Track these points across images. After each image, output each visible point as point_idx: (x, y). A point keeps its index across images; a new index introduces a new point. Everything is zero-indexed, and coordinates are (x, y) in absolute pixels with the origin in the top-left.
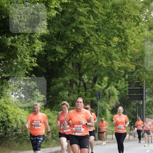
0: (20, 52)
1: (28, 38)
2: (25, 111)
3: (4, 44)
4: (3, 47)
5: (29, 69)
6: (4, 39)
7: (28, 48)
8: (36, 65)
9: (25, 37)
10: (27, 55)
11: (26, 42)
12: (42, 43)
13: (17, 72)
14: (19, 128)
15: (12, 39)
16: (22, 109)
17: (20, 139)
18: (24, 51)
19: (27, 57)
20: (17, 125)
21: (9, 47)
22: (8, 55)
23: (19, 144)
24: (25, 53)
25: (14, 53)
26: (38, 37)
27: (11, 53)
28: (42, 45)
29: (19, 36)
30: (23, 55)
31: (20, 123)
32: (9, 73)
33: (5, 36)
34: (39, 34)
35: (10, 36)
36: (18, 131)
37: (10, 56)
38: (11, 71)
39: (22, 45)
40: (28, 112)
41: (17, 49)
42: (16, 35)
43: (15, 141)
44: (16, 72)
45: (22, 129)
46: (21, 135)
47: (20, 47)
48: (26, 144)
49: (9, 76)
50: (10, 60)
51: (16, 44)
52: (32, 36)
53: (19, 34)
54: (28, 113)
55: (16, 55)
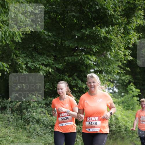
0: (115, 44)
1: (123, 29)
2: (119, 106)
3: (98, 35)
4: (97, 39)
5: (123, 62)
6: (98, 30)
7: (123, 39)
8: (131, 58)
9: (119, 27)
10: (121, 47)
11: (120, 33)
12: (138, 34)
13: (111, 65)
14: (113, 124)
15: (106, 30)
16: (116, 104)
17: (114, 135)
18: (118, 42)
19: (122, 49)
20: (110, 121)
21: (102, 39)
22: (102, 47)
23: (113, 141)
24: (120, 45)
25: (108, 44)
26: (133, 28)
27: (105, 45)
28: (138, 36)
29: (114, 27)
30: (117, 47)
31: (113, 119)
32: (102, 66)
33: (99, 27)
34: (135, 25)
35: (104, 27)
36: (111, 127)
37: (104, 48)
38: (104, 64)
39: (117, 37)
40: (122, 107)
41: (111, 40)
42: (110, 26)
43: (109, 138)
44: (109, 65)
45: (116, 125)
46: (115, 131)
47: (114, 38)
48: (120, 141)
49: (102, 69)
50: (103, 52)
51: (110, 35)
52: (127, 26)
53: (113, 25)
54: (122, 109)
55: (111, 47)
